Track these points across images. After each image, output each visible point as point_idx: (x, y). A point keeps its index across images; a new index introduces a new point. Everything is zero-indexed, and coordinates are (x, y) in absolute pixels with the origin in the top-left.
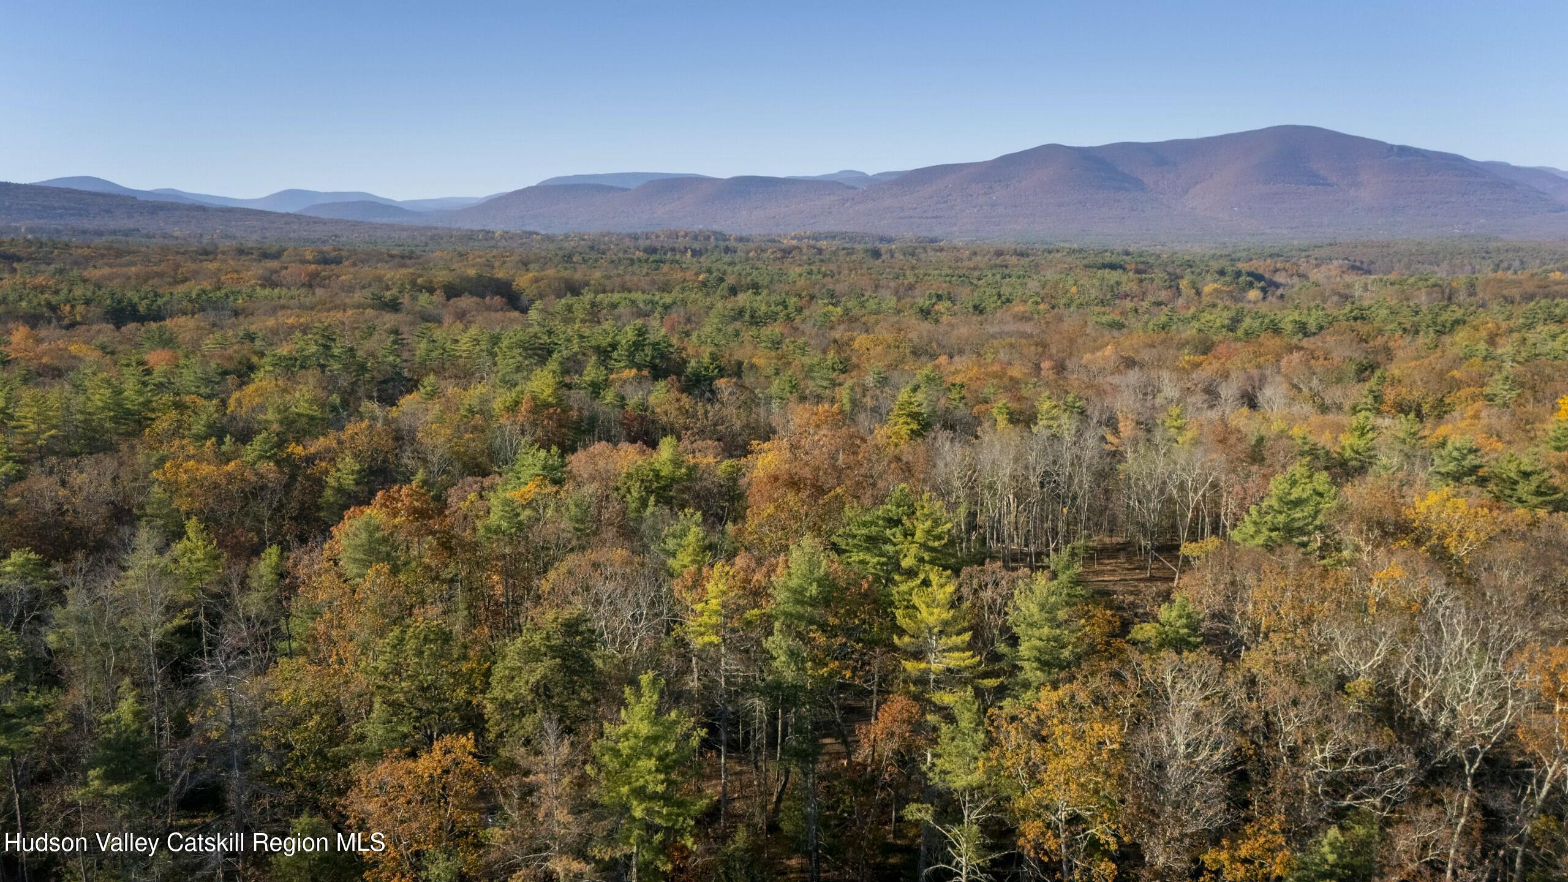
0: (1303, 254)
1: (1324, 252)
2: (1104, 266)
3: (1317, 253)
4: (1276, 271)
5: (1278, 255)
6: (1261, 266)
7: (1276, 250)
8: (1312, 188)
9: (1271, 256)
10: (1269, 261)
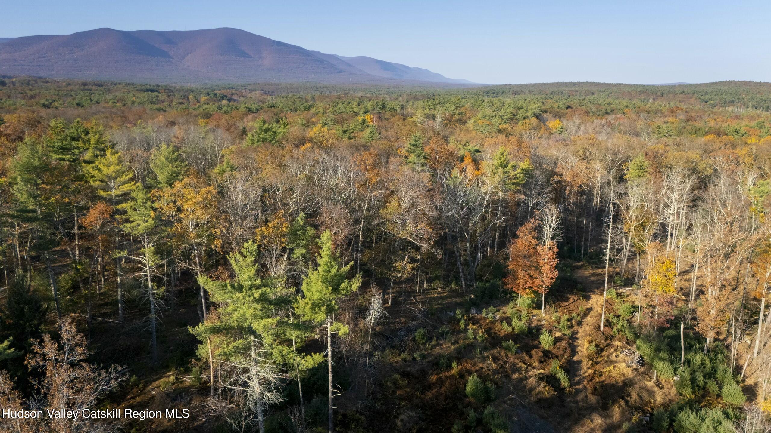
0: (243, 88)
1: (253, 87)
2: (147, 90)
3: (249, 87)
4: (233, 94)
5: (232, 88)
6: (225, 92)
7: (231, 86)
8: (243, 58)
9: (229, 88)
10: (228, 90)
